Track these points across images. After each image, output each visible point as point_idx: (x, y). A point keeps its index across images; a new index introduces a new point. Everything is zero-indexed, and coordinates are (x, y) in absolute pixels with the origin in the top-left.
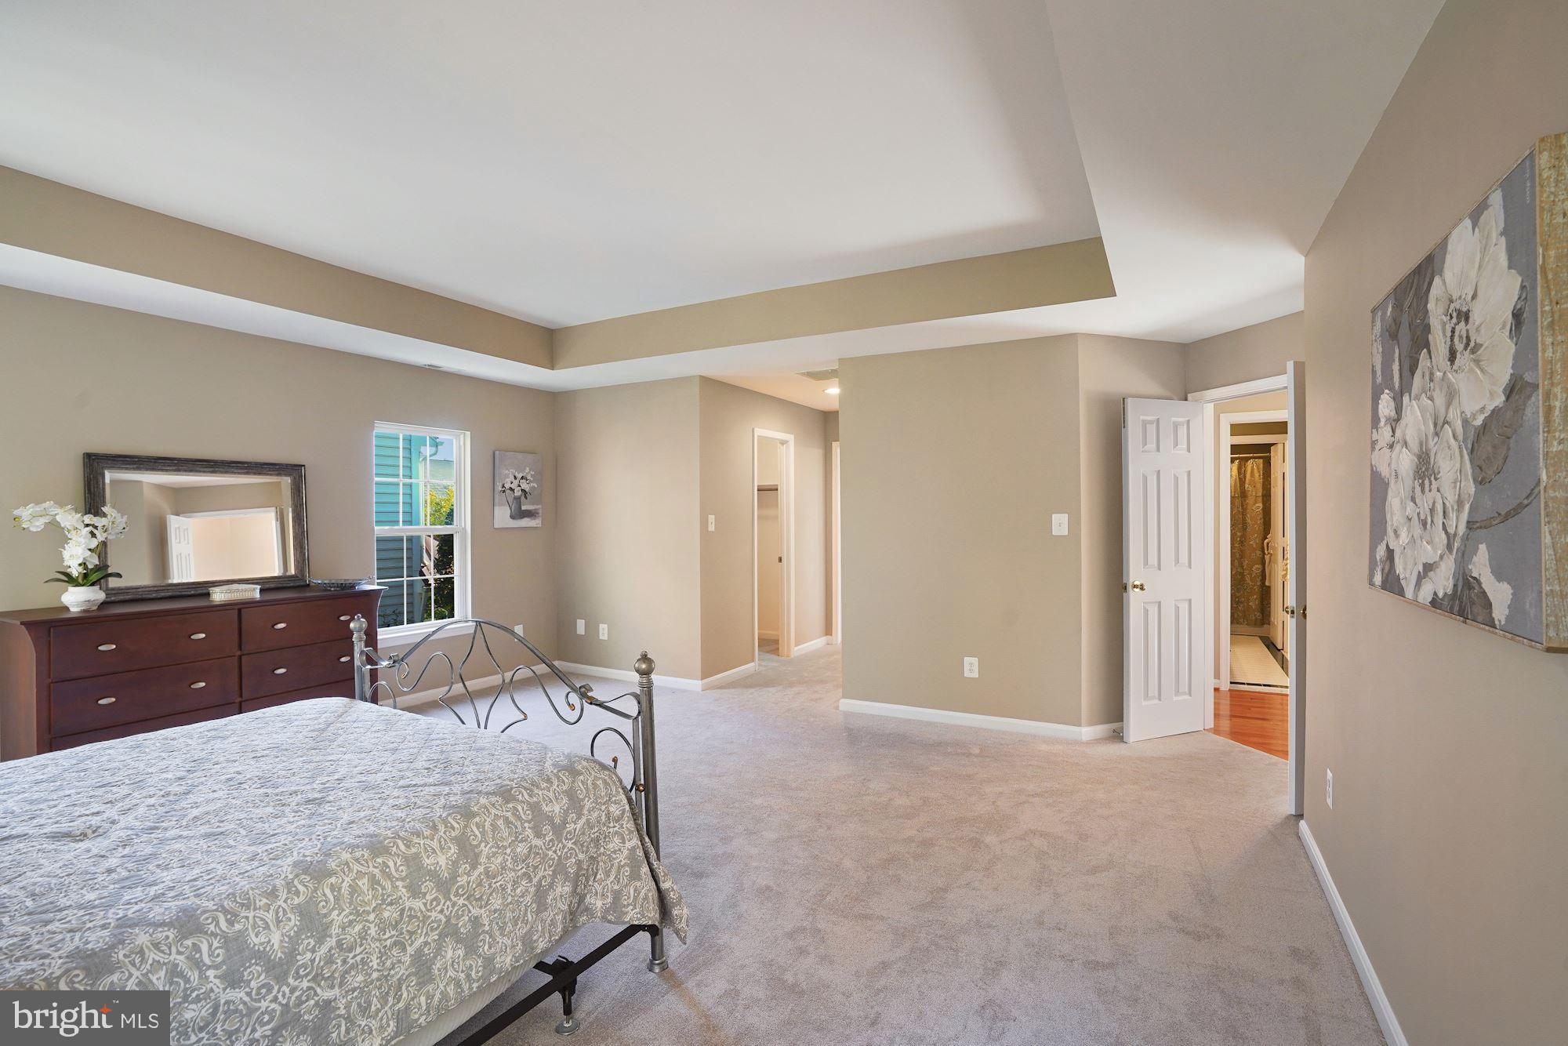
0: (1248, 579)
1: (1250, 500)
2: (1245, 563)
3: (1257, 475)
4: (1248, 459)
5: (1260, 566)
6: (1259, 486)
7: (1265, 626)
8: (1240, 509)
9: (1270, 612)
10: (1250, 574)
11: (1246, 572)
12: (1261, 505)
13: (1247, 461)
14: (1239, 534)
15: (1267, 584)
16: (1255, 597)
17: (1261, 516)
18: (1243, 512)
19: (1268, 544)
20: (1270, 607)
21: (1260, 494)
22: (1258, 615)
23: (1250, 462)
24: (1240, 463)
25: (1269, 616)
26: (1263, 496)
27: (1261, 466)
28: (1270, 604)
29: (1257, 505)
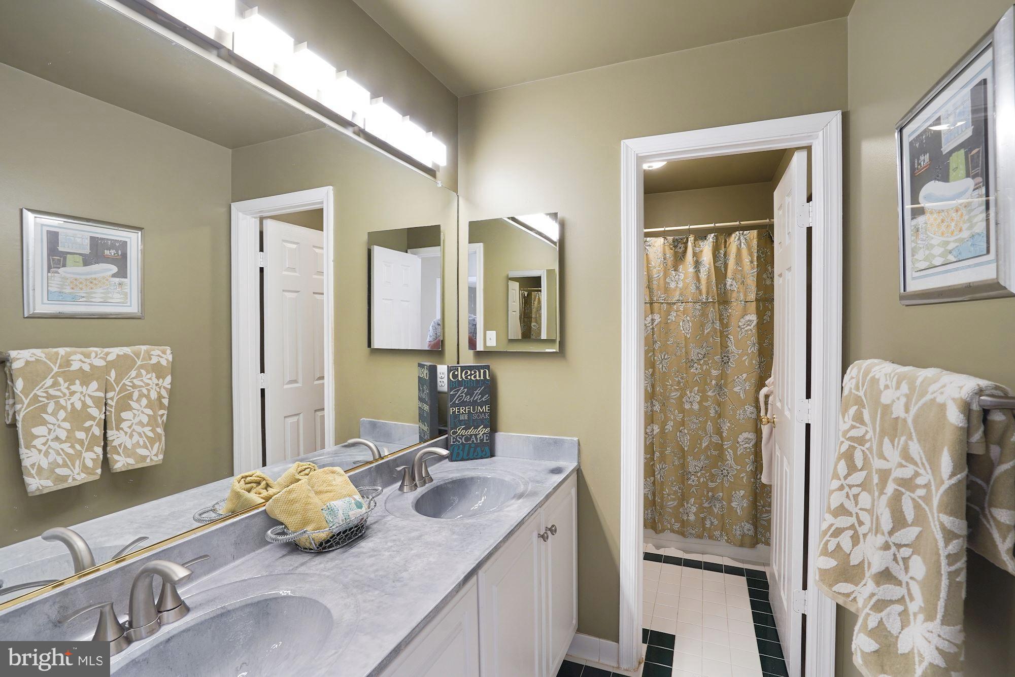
0: (729, 455)
1: (735, 309)
2: (726, 426)
3: (746, 259)
4: (729, 231)
5: (751, 436)
6: (751, 282)
7: (760, 546)
8: (717, 325)
9: (769, 521)
10: (735, 450)
11: (727, 445)
12: (753, 318)
13: (730, 235)
14: (715, 373)
15: (764, 479)
16: (742, 492)
17: (754, 339)
18: (721, 332)
19: (767, 397)
20: (769, 512)
21: (752, 296)
22: (748, 527)
23: (734, 237)
24: (717, 238)
25: (768, 528)
26: (757, 300)
27: (755, 242)
28: (770, 505)
29: (748, 318)
